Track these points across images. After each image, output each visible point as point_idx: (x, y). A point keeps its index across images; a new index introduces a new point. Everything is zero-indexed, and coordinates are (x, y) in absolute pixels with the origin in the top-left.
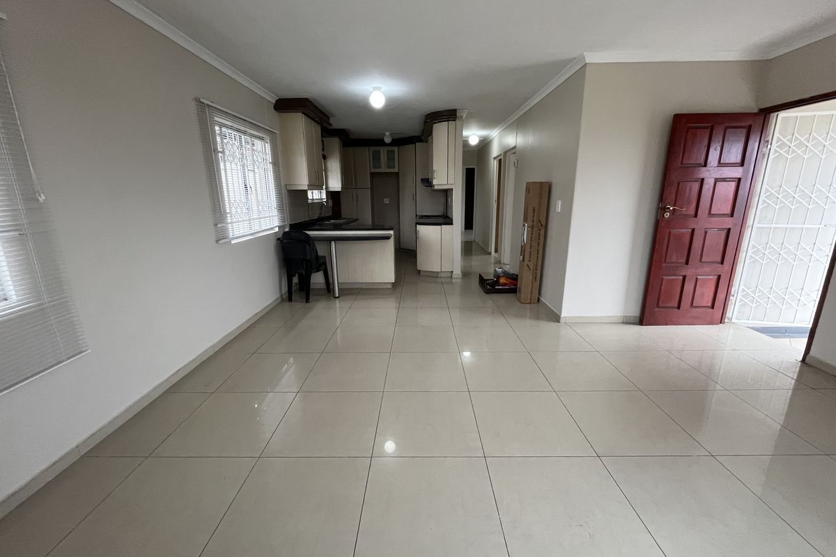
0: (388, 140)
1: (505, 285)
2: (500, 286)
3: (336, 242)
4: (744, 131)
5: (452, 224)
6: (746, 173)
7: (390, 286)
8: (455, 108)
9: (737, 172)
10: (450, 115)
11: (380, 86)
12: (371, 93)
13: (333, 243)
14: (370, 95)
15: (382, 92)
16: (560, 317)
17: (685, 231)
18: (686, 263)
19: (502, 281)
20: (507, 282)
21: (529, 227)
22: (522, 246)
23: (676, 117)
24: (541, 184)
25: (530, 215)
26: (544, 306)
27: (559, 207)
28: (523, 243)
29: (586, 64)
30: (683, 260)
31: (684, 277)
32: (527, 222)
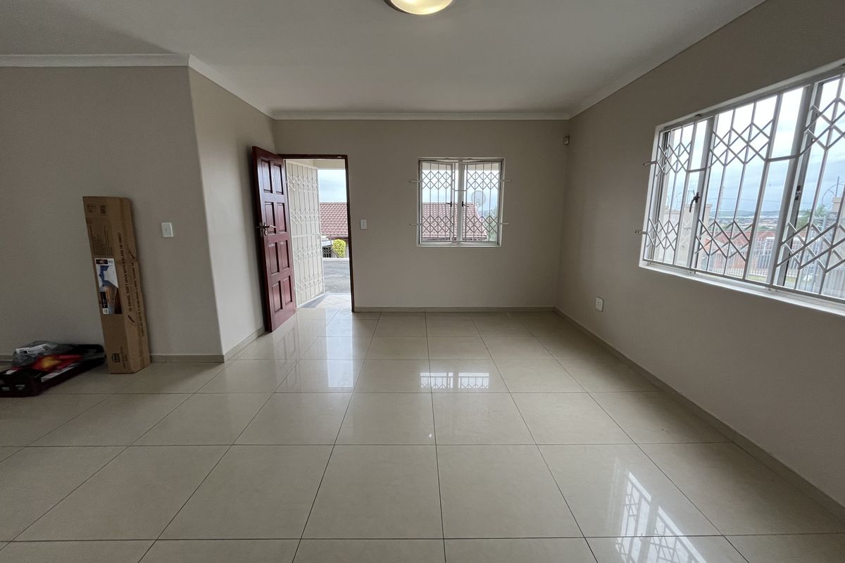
1: (55, 369)
2: (45, 374)
4: (279, 168)
6: (285, 198)
9: (282, 199)
16: (222, 357)
17: (273, 245)
18: (278, 271)
19: (47, 363)
20: (56, 362)
21: (117, 263)
22: (103, 295)
23: (255, 148)
24: (121, 200)
25: (116, 244)
26: (167, 359)
27: (169, 229)
28: (105, 289)
29: (187, 67)
30: (276, 270)
31: (279, 282)
32: (112, 256)
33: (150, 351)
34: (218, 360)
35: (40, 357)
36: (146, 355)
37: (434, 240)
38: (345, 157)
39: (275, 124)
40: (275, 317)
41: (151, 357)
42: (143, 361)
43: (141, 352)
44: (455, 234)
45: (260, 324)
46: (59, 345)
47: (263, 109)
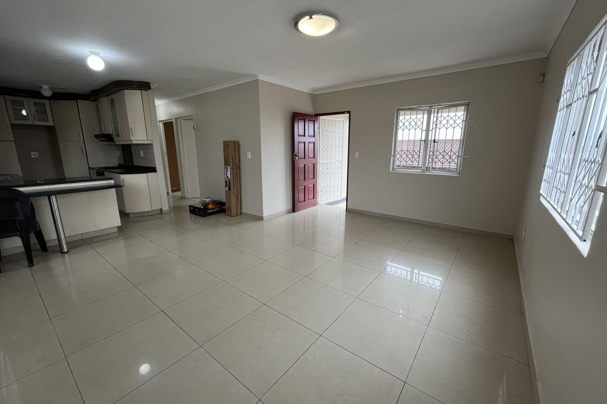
0: (47, 93)
1: (212, 209)
2: (209, 210)
3: (57, 196)
4: (313, 122)
5: (156, 172)
6: (315, 140)
7: (116, 230)
8: (149, 81)
9: (312, 140)
10: (144, 86)
11: (99, 52)
12: (89, 56)
13: (53, 198)
14: (87, 58)
15: (101, 57)
16: (263, 217)
17: (302, 165)
18: (305, 180)
19: (210, 206)
20: (213, 207)
21: (231, 169)
22: (226, 181)
23: (294, 113)
24: (234, 142)
25: (231, 161)
26: (247, 215)
27: (249, 155)
28: (227, 179)
29: (258, 80)
30: (303, 179)
31: (305, 186)
32: (229, 166)
33: (241, 209)
34: (261, 218)
35: (208, 204)
36: (239, 211)
37: (408, 167)
38: (349, 112)
39: (314, 97)
40: (298, 205)
41: (241, 212)
42: (237, 213)
43: (237, 208)
44: (420, 163)
45: (290, 207)
46: (213, 200)
47: (305, 90)
